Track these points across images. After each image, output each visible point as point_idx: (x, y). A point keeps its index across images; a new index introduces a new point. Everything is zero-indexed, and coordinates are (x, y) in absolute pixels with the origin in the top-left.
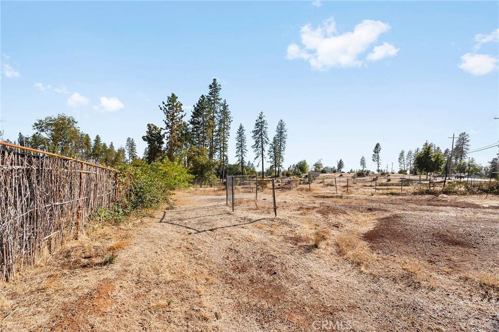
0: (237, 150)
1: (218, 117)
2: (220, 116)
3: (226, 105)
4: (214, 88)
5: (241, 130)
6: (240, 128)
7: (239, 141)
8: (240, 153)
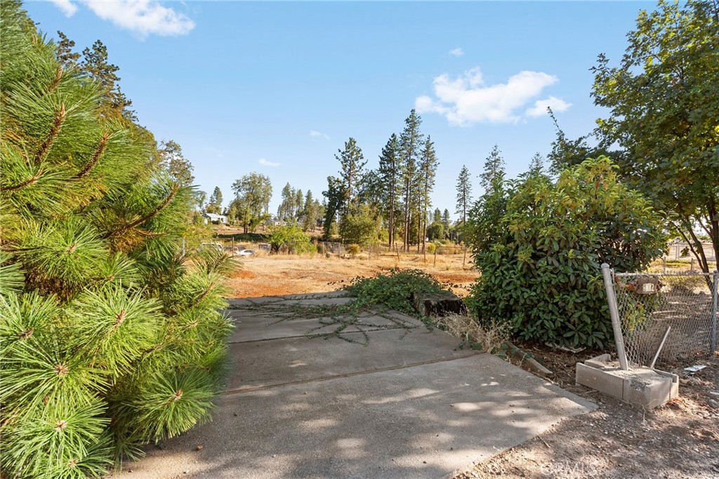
0: (458, 203)
1: (418, 160)
2: (422, 159)
3: (431, 142)
4: (412, 122)
5: (464, 175)
6: (463, 172)
7: (462, 191)
8: (462, 208)
